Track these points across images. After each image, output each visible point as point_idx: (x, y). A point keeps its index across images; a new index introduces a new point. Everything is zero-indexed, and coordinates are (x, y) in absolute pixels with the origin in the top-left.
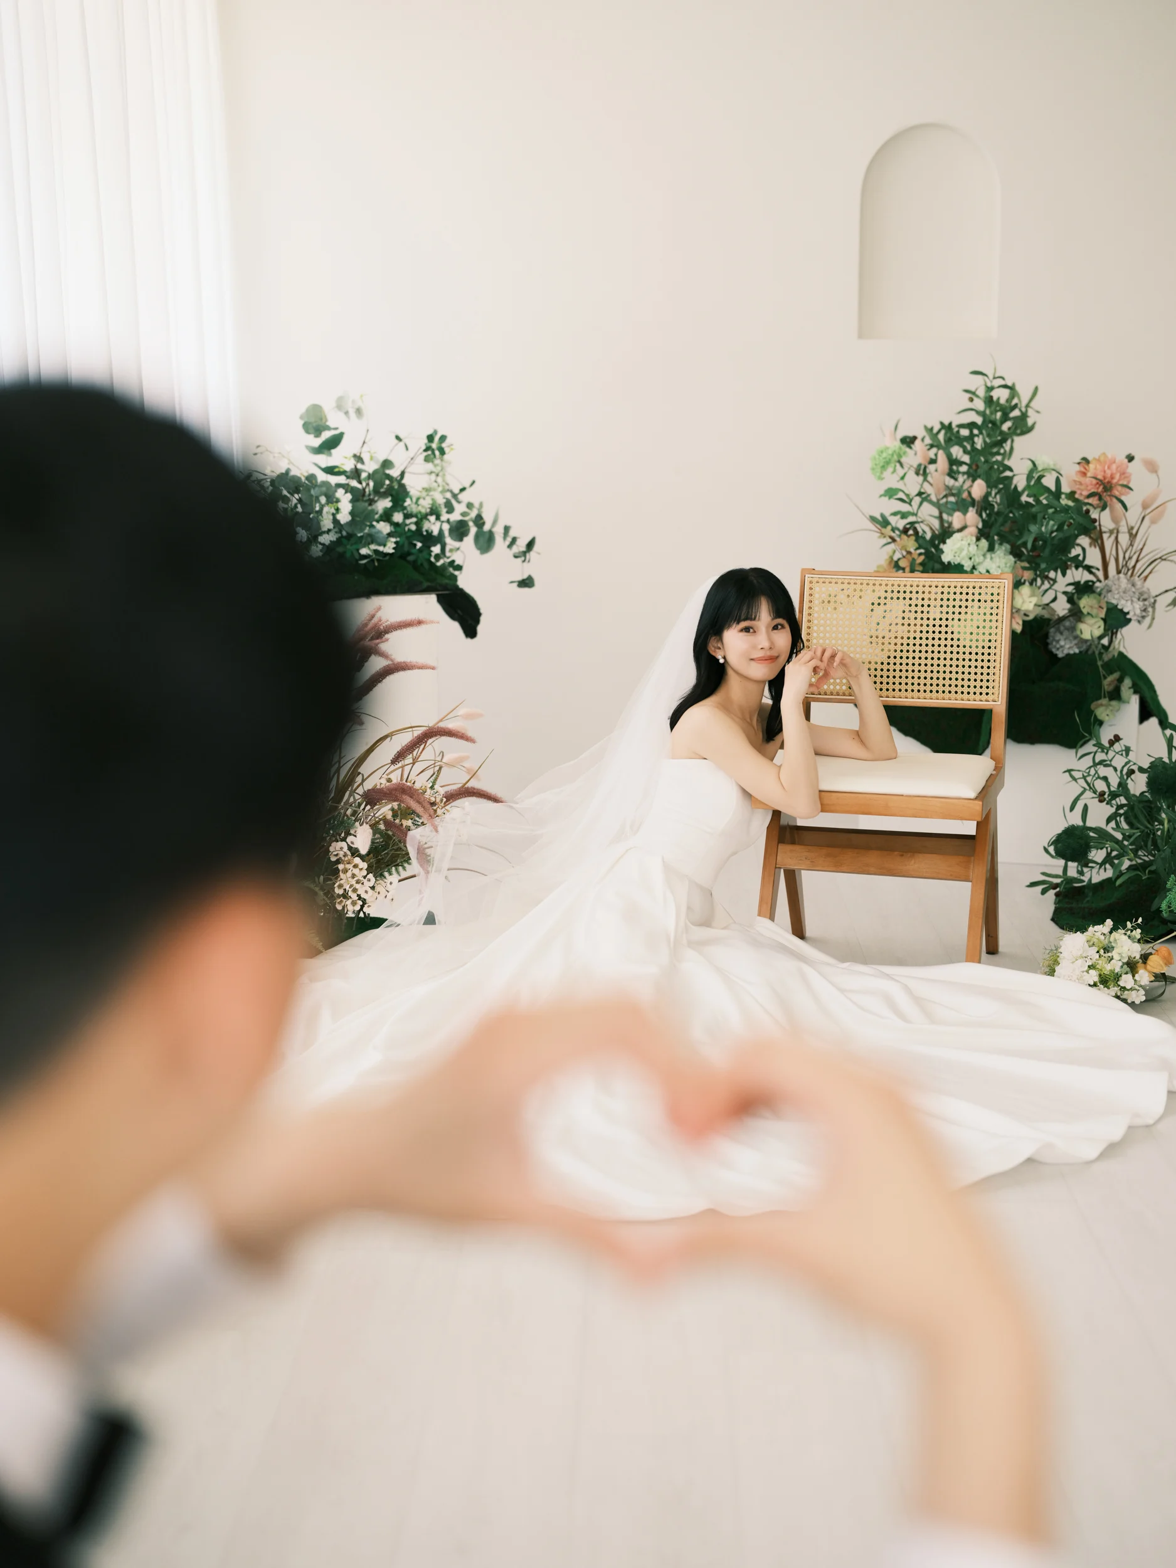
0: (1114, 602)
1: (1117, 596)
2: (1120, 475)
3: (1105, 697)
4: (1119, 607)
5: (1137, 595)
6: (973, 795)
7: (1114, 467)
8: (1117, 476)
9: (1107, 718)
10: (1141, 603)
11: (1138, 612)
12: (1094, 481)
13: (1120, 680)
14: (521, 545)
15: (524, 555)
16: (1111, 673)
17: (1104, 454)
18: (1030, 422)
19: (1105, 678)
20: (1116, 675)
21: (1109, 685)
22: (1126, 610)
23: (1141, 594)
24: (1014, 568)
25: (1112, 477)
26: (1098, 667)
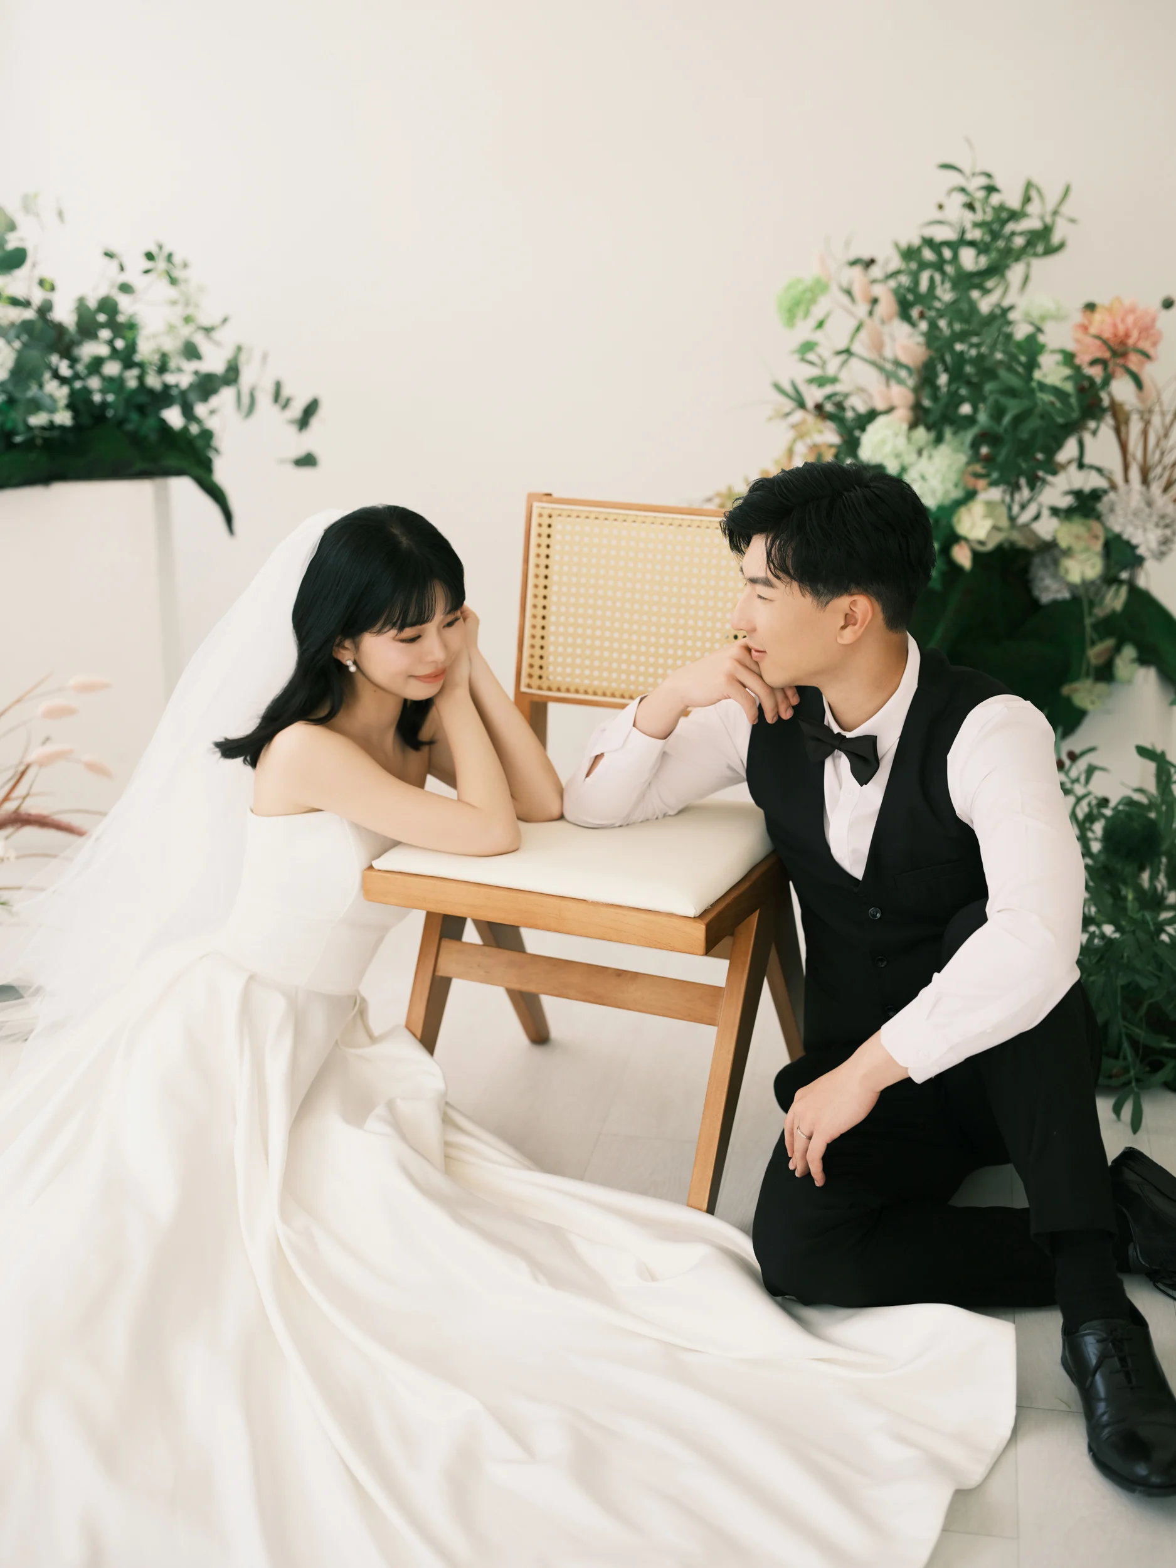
0: (1117, 529)
1: (1121, 520)
2: (1140, 333)
3: (1087, 675)
4: (1125, 537)
5: (1155, 519)
6: (692, 912)
7: (1130, 319)
8: (1135, 334)
9: (1089, 707)
10: (1159, 532)
11: (1154, 545)
12: (1098, 342)
13: (1118, 649)
14: (296, 410)
15: (304, 421)
16: (1102, 638)
17: (1118, 299)
18: (1056, 239)
19: (1093, 643)
20: (1110, 643)
21: (1098, 656)
22: (1134, 541)
23: (1163, 517)
24: (963, 473)
25: (1127, 335)
26: (1083, 627)
